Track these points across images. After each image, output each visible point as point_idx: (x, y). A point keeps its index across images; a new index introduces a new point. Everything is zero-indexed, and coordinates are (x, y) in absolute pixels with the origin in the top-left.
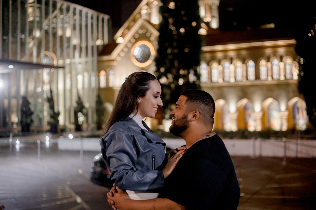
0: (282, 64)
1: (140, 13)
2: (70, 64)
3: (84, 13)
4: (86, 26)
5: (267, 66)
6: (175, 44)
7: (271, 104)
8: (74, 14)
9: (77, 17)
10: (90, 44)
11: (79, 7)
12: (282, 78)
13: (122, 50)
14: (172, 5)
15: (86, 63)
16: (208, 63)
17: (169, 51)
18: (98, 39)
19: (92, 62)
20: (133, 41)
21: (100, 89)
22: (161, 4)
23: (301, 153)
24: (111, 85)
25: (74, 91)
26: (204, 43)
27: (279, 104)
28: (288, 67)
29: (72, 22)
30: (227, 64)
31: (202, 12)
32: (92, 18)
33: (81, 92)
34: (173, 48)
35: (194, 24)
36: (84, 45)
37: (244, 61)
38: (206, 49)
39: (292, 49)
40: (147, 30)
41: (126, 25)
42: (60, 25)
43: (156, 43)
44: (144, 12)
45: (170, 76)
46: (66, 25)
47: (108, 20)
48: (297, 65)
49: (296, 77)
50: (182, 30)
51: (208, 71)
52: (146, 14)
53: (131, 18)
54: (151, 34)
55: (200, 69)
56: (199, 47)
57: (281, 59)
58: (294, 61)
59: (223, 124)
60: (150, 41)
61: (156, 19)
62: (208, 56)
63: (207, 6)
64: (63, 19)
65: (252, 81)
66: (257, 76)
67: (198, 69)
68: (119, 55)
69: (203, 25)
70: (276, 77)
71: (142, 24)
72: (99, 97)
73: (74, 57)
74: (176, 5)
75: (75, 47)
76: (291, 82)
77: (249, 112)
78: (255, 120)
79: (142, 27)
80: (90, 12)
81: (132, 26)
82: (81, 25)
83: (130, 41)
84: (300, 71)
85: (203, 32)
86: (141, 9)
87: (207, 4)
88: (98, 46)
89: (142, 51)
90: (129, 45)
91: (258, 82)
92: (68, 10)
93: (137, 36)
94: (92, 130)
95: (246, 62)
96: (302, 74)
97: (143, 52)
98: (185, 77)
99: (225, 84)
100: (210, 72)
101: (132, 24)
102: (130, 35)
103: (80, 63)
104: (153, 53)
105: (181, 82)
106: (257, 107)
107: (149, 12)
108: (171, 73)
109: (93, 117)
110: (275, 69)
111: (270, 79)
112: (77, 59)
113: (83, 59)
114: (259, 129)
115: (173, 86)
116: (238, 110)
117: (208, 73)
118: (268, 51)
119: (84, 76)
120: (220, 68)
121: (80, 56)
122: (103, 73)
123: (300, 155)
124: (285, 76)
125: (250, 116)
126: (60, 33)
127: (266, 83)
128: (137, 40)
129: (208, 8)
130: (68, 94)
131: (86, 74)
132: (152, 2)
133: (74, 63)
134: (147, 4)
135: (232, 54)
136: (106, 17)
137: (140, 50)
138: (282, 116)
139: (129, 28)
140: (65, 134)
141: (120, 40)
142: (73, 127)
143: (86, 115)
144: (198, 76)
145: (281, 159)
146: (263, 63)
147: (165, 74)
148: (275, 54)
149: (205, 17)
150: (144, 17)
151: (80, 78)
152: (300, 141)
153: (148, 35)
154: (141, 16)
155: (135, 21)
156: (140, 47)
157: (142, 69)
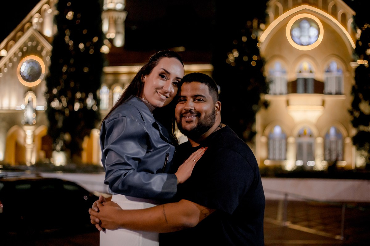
1: (30, 21)
6: (72, 61)
13: (5, 65)
14: (70, 15)
16: (110, 87)
17: (65, 69)
20: (20, 54)
22: (56, 12)
26: (106, 62)
31: (105, 27)
34: (69, 66)
35: (95, 39)
38: (108, 69)
40: (38, 43)
41: (12, 35)
43: (48, 59)
44: (35, 20)
45: (64, 99)
50: (81, 46)
51: (110, 96)
52: (38, 23)
53: (19, 27)
54: (43, 48)
55: (99, 93)
56: (101, 67)
60: (41, 56)
61: (49, 31)
62: (110, 78)
63: (111, 20)
69: (106, 42)
71: (32, 35)
74: (75, 16)
79: (32, 39)
81: (20, 37)
83: (15, 55)
85: (105, 49)
86: (32, 17)
87: (111, 18)
89: (30, 67)
90: (15, 59)
93: (25, 49)
97: (32, 69)
98: (82, 101)
100: (111, 97)
101: (20, 34)
102: (15, 48)
104: (44, 70)
105: (77, 106)
107: (41, 20)
108: (66, 96)
115: (67, 112)
117: (110, 99)
128: (25, 54)
129: (112, 22)
132: (45, 10)
134: (39, 12)
137: (27, 66)
139: (15, 39)
141: (3, 53)
144: (98, 101)
147: (58, 97)
149: (108, 32)
150: (35, 27)
153: (39, 48)
154: (31, 25)
155: (23, 30)
156: (28, 62)
157: (30, 89)
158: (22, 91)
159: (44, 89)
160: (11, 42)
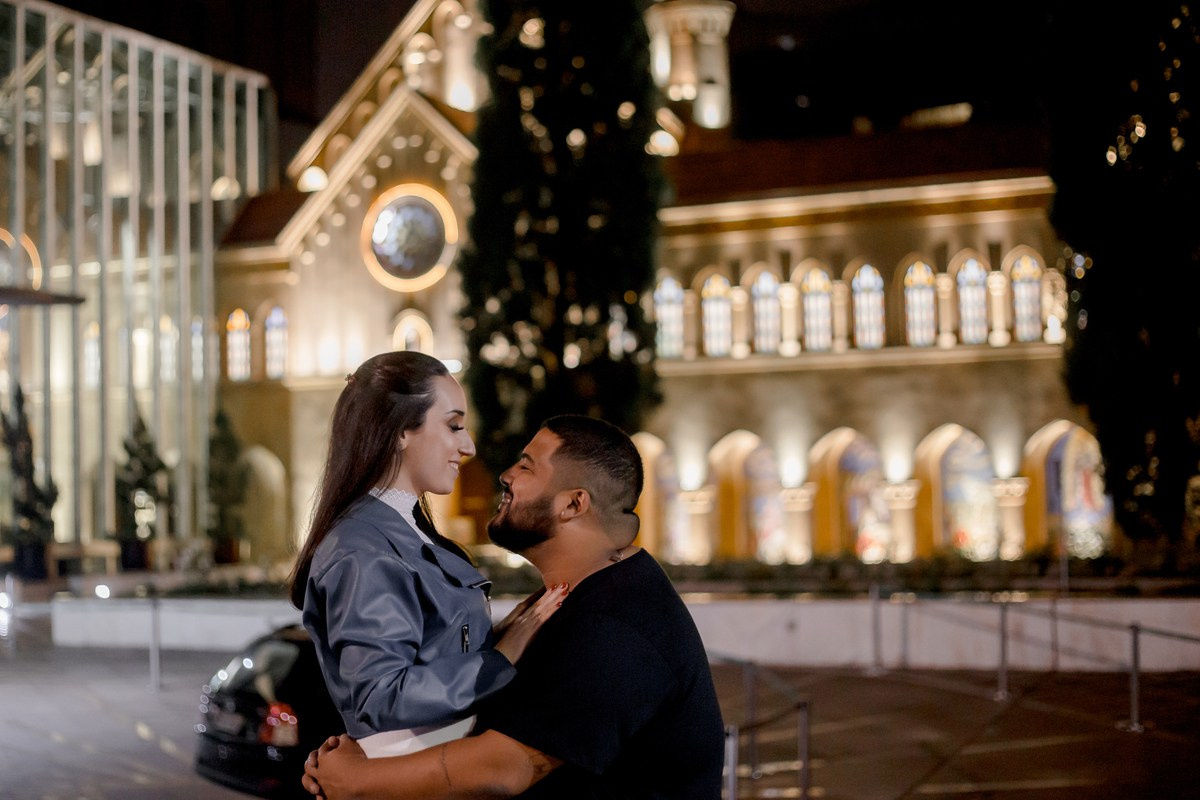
0: (997, 281)
1: (396, 65)
2: (101, 281)
3: (159, 66)
4: (170, 119)
5: (935, 288)
6: (546, 198)
7: (953, 448)
8: (119, 68)
9: (132, 80)
10: (186, 195)
11: (138, 41)
12: (1000, 338)
13: (322, 223)
14: (532, 32)
15: (169, 275)
16: (687, 279)
17: (521, 226)
18: (217, 174)
19: (195, 271)
20: (369, 182)
21: (225, 387)
22: (486, 29)
23: (1072, 653)
24: (274, 369)
25: (118, 397)
26: (668, 194)
27: (988, 451)
28: (1023, 292)
29: (108, 102)
30: (765, 281)
31: (661, 64)
32: (194, 86)
33: (145, 399)
34: (538, 214)
35: (626, 111)
36: (158, 200)
37: (837, 266)
38: (675, 216)
39: (1039, 216)
40: (428, 138)
41: (339, 114)
42: (57, 114)
43: (464, 192)
44: (413, 60)
45: (525, 332)
46: (83, 116)
47: (261, 92)
48: (1061, 283)
49: (1056, 334)
50: (576, 138)
51: (689, 310)
52: (423, 69)
53: (362, 85)
54: (445, 155)
55: (654, 302)
56: (648, 210)
57: (994, 257)
58: (1048, 267)
59: (752, 537)
60: (440, 184)
61: (465, 91)
62: (686, 246)
63: (679, 35)
64: (69, 88)
65: (871, 350)
66: (895, 333)
67: (646, 301)
68: (306, 242)
69: (665, 116)
70: (972, 332)
71: (406, 110)
72: (221, 420)
73: (117, 250)
74: (547, 33)
75: (121, 207)
76: (1036, 352)
77: (863, 483)
78: (888, 520)
79: (406, 125)
80: (187, 61)
81: (367, 119)
82: (145, 117)
83: (353, 184)
84: (1073, 309)
85: (663, 143)
86: (401, 50)
87: (680, 28)
88: (217, 205)
89: (405, 225)
90: (353, 201)
91: (896, 357)
92: (92, 49)
93: (384, 163)
94: (194, 564)
95: (847, 272)
96: (1083, 321)
97: (412, 229)
98: (591, 334)
99: (757, 364)
100: (692, 311)
101: (365, 108)
102: (352, 159)
103: (144, 277)
104: (454, 233)
105: (572, 356)
106: (897, 462)
107: (435, 57)
108: (532, 322)
109: (195, 509)
110: (970, 297)
111: (947, 340)
112: (129, 262)
113: (157, 260)
114: (904, 554)
115: (537, 373)
116: (814, 475)
117: (689, 318)
118: (940, 226)
119: (157, 334)
120: (739, 296)
121: (143, 248)
122: (238, 320)
123: (1067, 664)
124: (1011, 330)
125: (866, 498)
126: (56, 148)
127: (933, 357)
128: (385, 179)
129: (683, 41)
130: (90, 410)
131: (167, 325)
132: (448, 20)
133: (119, 278)
134: (428, 28)
135: (785, 237)
136: (255, 81)
137: (395, 223)
138: (999, 499)
139: (350, 130)
140: (75, 582)
141: (311, 179)
142: (110, 550)
143: (166, 500)
144: (644, 331)
145: (985, 679)
146: (918, 274)
147: (504, 326)
148: (967, 238)
149: (673, 81)
150: (415, 81)
151: (142, 339)
152: (1065, 606)
153: (432, 157)
154: (402, 78)
155: (375, 97)
156: (398, 208)
157: (410, 303)
158: (381, 310)
159: (455, 299)
160: (339, 142)
